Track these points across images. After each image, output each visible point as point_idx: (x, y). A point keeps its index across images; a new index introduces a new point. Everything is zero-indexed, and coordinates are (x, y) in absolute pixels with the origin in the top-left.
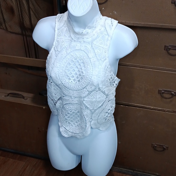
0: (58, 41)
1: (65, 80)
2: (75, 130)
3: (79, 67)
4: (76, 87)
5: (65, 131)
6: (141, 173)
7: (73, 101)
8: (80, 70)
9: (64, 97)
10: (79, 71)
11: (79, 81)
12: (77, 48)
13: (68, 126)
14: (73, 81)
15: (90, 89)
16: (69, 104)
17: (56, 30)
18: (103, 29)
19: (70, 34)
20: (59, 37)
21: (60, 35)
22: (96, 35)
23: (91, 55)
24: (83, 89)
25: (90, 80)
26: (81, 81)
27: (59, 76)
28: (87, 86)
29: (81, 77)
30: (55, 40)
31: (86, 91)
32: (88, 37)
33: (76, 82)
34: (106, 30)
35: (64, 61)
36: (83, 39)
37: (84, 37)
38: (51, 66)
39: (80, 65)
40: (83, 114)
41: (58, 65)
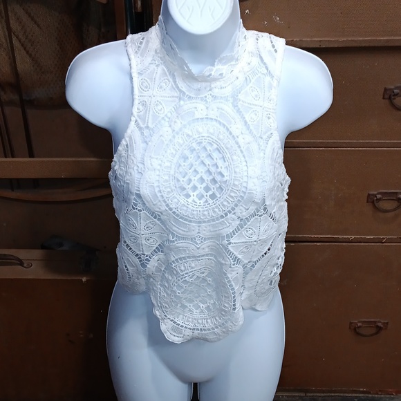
0: (144, 104)
1: (176, 200)
2: (200, 321)
3: (207, 162)
4: (206, 213)
5: (173, 329)
6: (325, 395)
7: (198, 248)
8: (213, 169)
9: (173, 242)
10: (209, 172)
11: (213, 196)
12: (198, 115)
13: (180, 314)
14: (197, 200)
15: (244, 213)
16: (189, 257)
17: (135, 75)
18: (255, 61)
19: (175, 82)
20: (145, 93)
21: (147, 88)
22: (241, 78)
23: (237, 128)
24: (226, 215)
25: (244, 190)
26: (219, 196)
27: (160, 191)
28: (236, 205)
29: (217, 185)
30: (136, 102)
31: (233, 220)
32: (223, 86)
33: (204, 200)
34: (265, 64)
35: (169, 151)
36: (210, 90)
37: (212, 86)
38: (135, 168)
39: (210, 156)
40: (227, 278)
41: (156, 163)
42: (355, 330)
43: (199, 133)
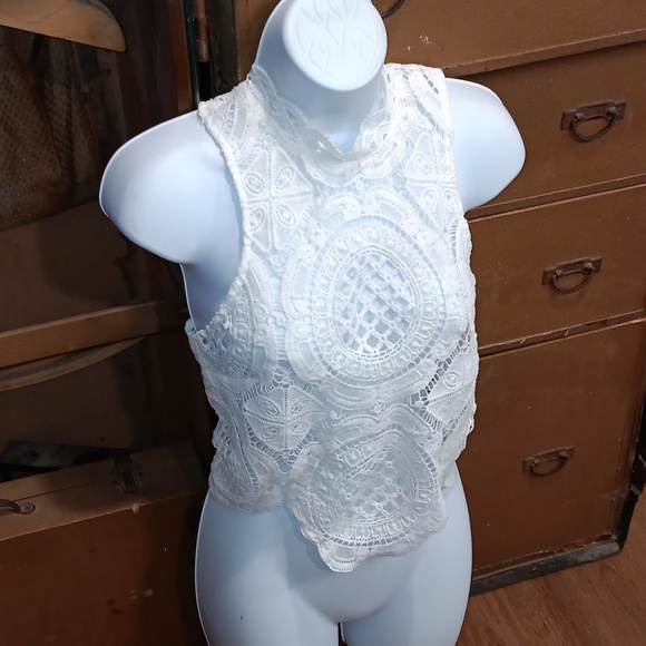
0: (259, 214)
1: (341, 357)
2: (379, 529)
3: (375, 285)
4: (387, 365)
5: (340, 552)
7: (378, 422)
8: (385, 295)
9: (339, 421)
10: (379, 300)
11: (394, 337)
12: (348, 216)
13: (345, 526)
14: (369, 348)
15: (444, 353)
16: (363, 439)
17: (235, 170)
18: (413, 112)
19: (303, 170)
20: (258, 197)
21: (258, 187)
22: (401, 145)
23: (411, 224)
24: (418, 361)
25: (442, 317)
26: (403, 335)
27: (317, 349)
28: (432, 343)
29: (397, 318)
30: (246, 213)
31: (429, 366)
32: (378, 161)
33: (379, 346)
34: (428, 115)
35: (317, 283)
36: (359, 172)
37: (362, 165)
38: (270, 320)
39: (377, 276)
40: (425, 455)
41: (302, 306)
42: (531, 471)
43: (358, 243)
